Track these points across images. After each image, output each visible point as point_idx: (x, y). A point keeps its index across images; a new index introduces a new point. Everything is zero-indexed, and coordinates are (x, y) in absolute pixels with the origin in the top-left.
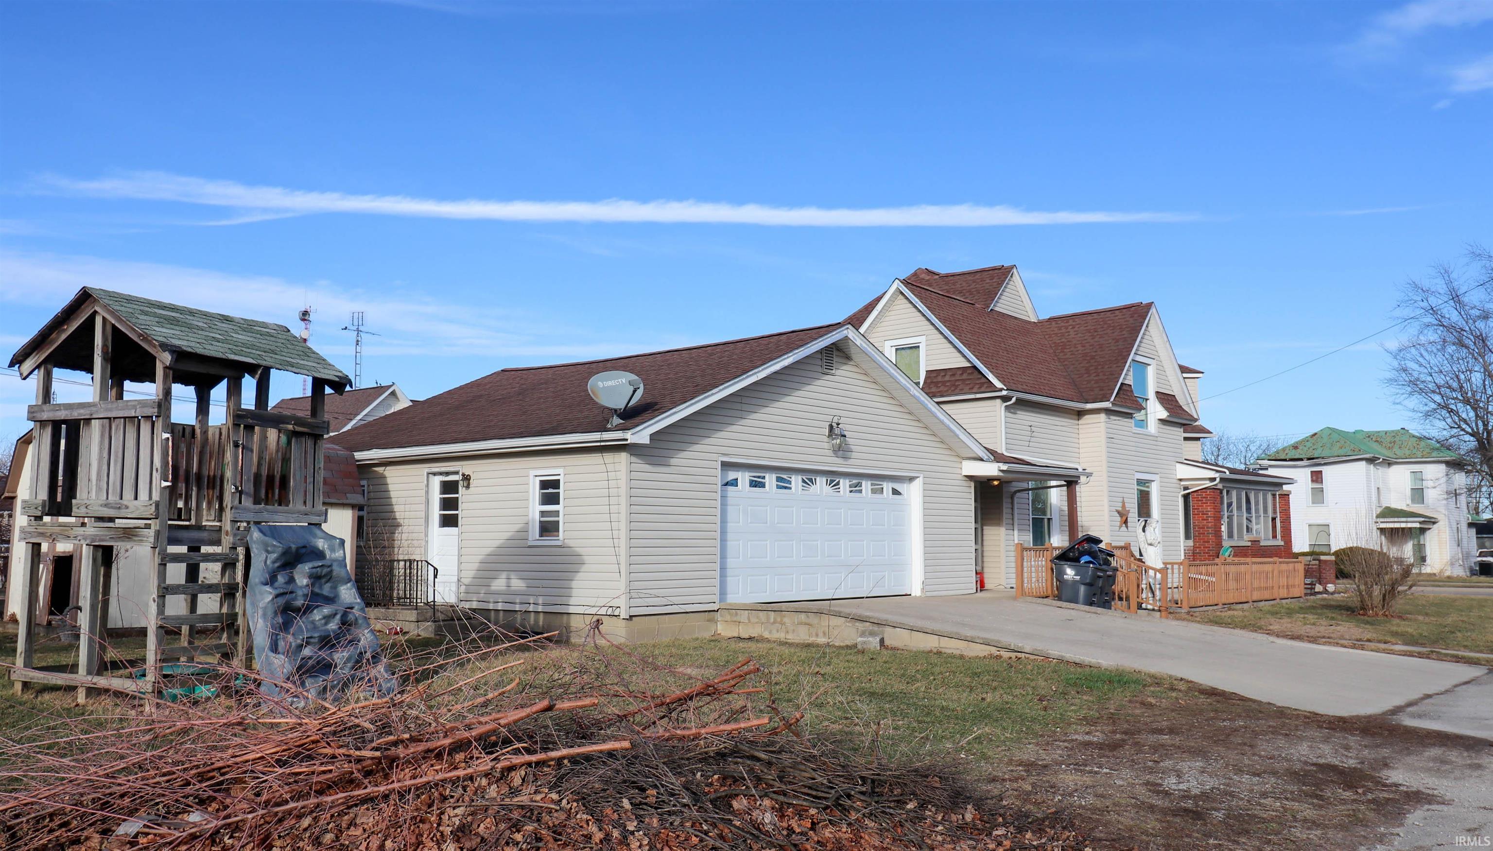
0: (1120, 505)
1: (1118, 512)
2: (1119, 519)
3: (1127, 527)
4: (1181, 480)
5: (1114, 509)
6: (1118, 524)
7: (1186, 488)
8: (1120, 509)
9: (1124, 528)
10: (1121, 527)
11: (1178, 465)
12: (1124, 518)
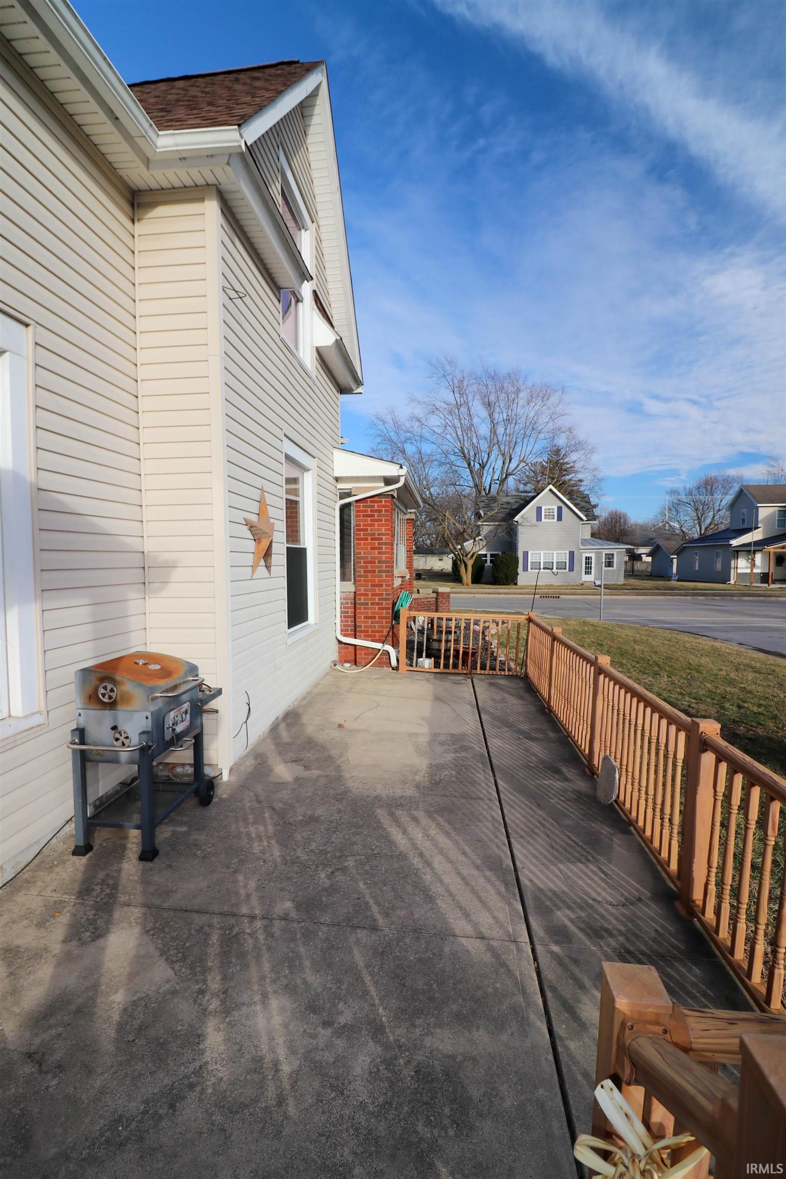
0: (255, 507)
1: (251, 527)
2: (251, 545)
3: (268, 567)
4: (337, 479)
5: (240, 516)
6: (249, 559)
7: (343, 495)
8: (254, 518)
9: (262, 570)
10: (254, 567)
11: (336, 452)
12: (265, 544)
